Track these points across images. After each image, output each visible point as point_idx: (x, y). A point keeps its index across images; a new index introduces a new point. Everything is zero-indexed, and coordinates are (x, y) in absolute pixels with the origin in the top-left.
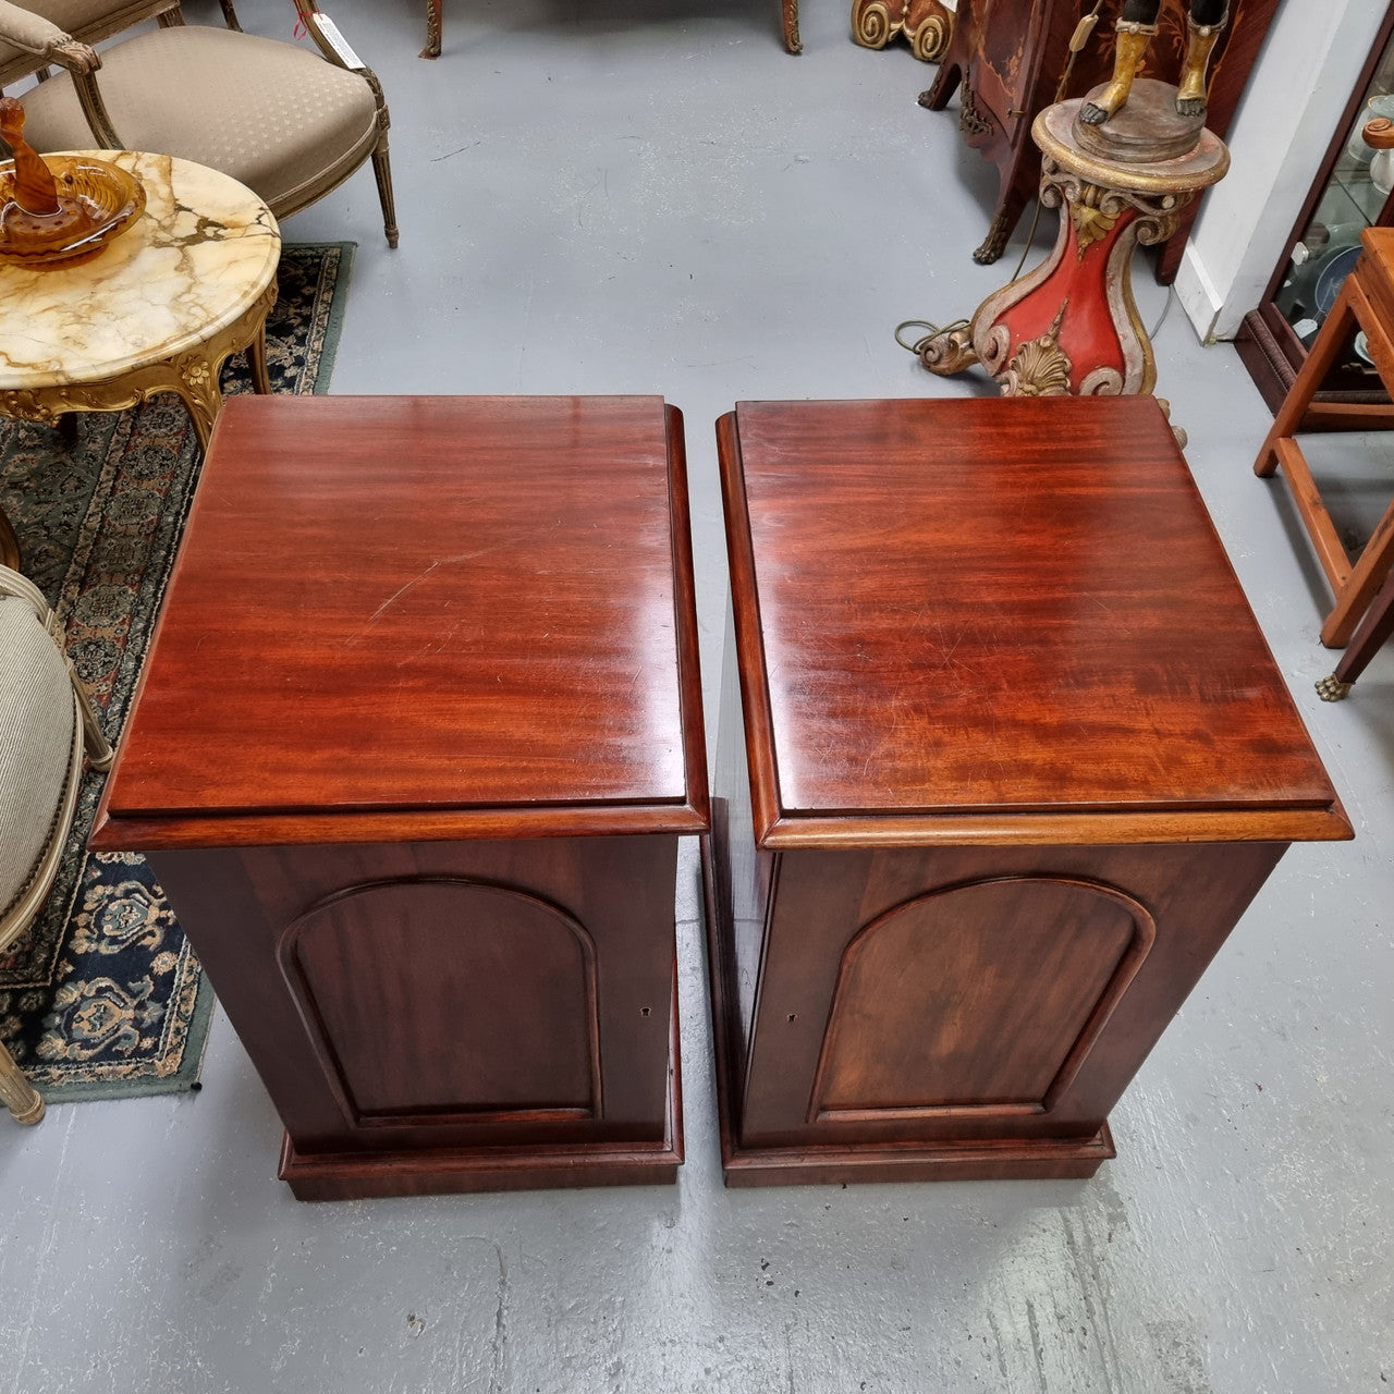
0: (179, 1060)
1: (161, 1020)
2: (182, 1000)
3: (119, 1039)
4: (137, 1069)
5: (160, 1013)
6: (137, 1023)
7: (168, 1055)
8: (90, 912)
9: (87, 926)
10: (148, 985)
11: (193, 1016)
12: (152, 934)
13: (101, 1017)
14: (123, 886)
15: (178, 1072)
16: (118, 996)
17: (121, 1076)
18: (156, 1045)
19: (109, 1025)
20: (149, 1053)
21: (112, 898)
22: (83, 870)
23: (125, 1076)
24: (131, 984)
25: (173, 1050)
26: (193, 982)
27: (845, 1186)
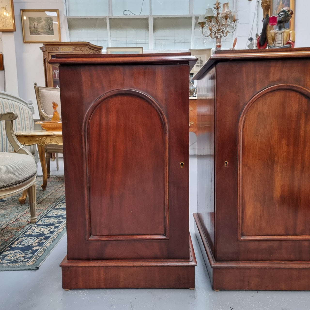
0: (34, 263)
1: (32, 256)
2: (39, 253)
3: (18, 260)
4: (21, 264)
5: (32, 255)
6: (24, 257)
7: (31, 262)
8: (19, 241)
9: (18, 243)
10: (31, 251)
11: (41, 256)
12: (35, 244)
13: (14, 256)
14: (30, 238)
15: (33, 265)
16: (21, 253)
17: (15, 265)
18: (28, 261)
19: (16, 257)
20: (26, 262)
21: (26, 239)
22: (20, 235)
23: (16, 265)
24: (25, 251)
25: (33, 261)
26: (44, 251)
27: (257, 292)
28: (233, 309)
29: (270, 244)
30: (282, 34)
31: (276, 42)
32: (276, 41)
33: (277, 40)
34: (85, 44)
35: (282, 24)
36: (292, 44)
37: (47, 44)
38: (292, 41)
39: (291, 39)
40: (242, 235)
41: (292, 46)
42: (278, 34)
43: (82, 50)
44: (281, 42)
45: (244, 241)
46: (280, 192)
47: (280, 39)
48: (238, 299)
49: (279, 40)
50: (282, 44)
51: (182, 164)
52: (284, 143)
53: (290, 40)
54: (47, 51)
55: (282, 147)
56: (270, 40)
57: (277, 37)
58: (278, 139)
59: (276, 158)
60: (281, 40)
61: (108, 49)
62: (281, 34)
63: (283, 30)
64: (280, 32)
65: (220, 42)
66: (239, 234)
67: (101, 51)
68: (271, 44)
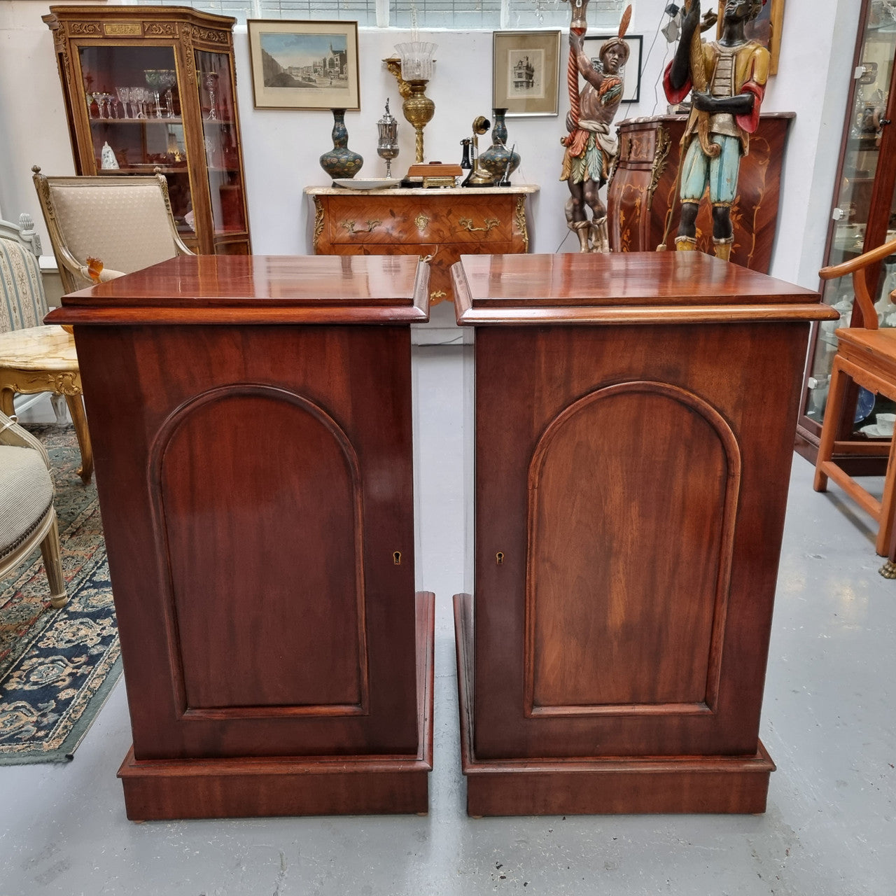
0: (62, 742)
1: (56, 721)
2: (73, 712)
3: (22, 732)
4: (29, 747)
5: (56, 718)
6: (37, 724)
7: (54, 739)
8: (24, 671)
9: (20, 677)
10: (53, 704)
11: (79, 719)
12: (64, 680)
13: (12, 721)
14: (50, 658)
15: (59, 748)
16: (29, 710)
17: (16, 751)
18: (47, 735)
19: (17, 725)
20: (40, 739)
21: (41, 664)
22: (27, 651)
23: (19, 751)
24: (40, 705)
25: (59, 736)
26: (85, 703)
27: (564, 818)
28: (501, 865)
29: (595, 723)
30: (735, 57)
31: (717, 82)
32: (715, 78)
33: (718, 77)
34: (181, 14)
35: (736, 27)
36: (755, 93)
37: (62, 10)
38: (757, 83)
39: (756, 77)
40: (535, 704)
41: (756, 98)
42: (722, 58)
43: (171, 34)
44: (729, 81)
45: (540, 718)
46: (623, 614)
47: (728, 73)
48: (517, 840)
49: (725, 76)
50: (731, 87)
51: (397, 555)
52: (634, 511)
53: (754, 81)
54: (64, 32)
55: (630, 519)
56: (699, 77)
57: (721, 65)
58: (620, 503)
59: (615, 545)
60: (729, 76)
61: (252, 25)
62: (732, 57)
63: (738, 46)
64: (728, 51)
65: (583, 19)
66: (527, 706)
67: (230, 32)
68: (701, 87)
